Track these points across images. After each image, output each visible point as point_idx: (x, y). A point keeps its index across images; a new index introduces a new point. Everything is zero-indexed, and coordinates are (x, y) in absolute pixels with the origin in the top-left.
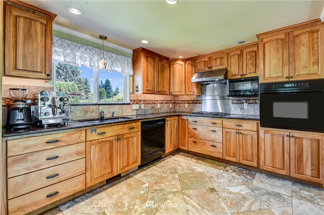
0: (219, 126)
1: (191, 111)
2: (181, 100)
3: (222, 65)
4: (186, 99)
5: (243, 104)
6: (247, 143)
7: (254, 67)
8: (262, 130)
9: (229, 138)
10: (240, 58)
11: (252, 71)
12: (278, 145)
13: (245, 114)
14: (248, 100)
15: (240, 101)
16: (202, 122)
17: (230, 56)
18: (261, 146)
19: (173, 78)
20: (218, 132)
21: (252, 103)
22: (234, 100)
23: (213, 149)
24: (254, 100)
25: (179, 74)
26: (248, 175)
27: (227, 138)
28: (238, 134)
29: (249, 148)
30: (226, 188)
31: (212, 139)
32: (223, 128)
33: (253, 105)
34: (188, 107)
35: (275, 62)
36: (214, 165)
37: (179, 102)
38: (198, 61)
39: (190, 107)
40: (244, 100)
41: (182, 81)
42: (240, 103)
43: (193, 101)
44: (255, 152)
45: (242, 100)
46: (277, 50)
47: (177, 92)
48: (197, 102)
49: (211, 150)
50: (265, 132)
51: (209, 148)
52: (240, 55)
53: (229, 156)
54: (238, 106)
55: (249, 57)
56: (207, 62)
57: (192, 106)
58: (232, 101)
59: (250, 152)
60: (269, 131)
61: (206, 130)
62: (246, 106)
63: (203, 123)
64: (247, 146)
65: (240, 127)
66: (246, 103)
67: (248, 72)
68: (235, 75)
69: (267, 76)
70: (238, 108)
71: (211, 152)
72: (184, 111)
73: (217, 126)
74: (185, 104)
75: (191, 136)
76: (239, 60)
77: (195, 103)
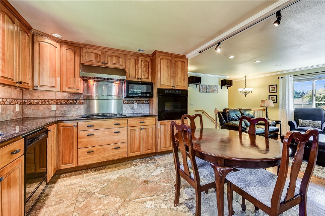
0: (124, 126)
1: (63, 114)
2: (42, 100)
3: (119, 64)
4: (54, 98)
5: (134, 104)
6: (148, 135)
7: (147, 74)
8: (159, 123)
9: (133, 136)
10: (136, 63)
11: (146, 77)
12: (168, 131)
13: (135, 113)
14: (137, 100)
15: (131, 101)
16: (101, 126)
17: (127, 58)
18: (158, 135)
19: (39, 63)
20: (122, 132)
21: (141, 103)
22: (126, 100)
23: (117, 151)
24: (142, 100)
25: (51, 60)
26: (152, 160)
27: (132, 136)
28: (141, 130)
29: (150, 139)
30: (152, 175)
31: (115, 141)
32: (127, 127)
33: (141, 105)
34: (57, 109)
35: (166, 74)
36: (121, 167)
37: (36, 101)
38: (85, 50)
39: (62, 109)
40: (134, 100)
41: (55, 71)
42: (131, 103)
43: (68, 100)
44: (154, 141)
45: (132, 100)
46: (168, 67)
47: (46, 86)
48: (75, 102)
49: (114, 153)
50: (161, 124)
51: (111, 152)
52: (136, 61)
53: (133, 152)
54: (129, 106)
55: (144, 65)
56: (100, 56)
57: (65, 108)
58: (123, 102)
59: (150, 141)
60: (163, 123)
61: (108, 133)
62: (136, 106)
63: (103, 126)
64: (149, 138)
65: (144, 123)
66: (136, 103)
67: (143, 77)
68: (132, 77)
69: (162, 83)
70: (129, 108)
71: (114, 155)
72: (47, 115)
73: (122, 126)
74: (51, 104)
75: (83, 146)
76: (135, 65)
77: (71, 104)
